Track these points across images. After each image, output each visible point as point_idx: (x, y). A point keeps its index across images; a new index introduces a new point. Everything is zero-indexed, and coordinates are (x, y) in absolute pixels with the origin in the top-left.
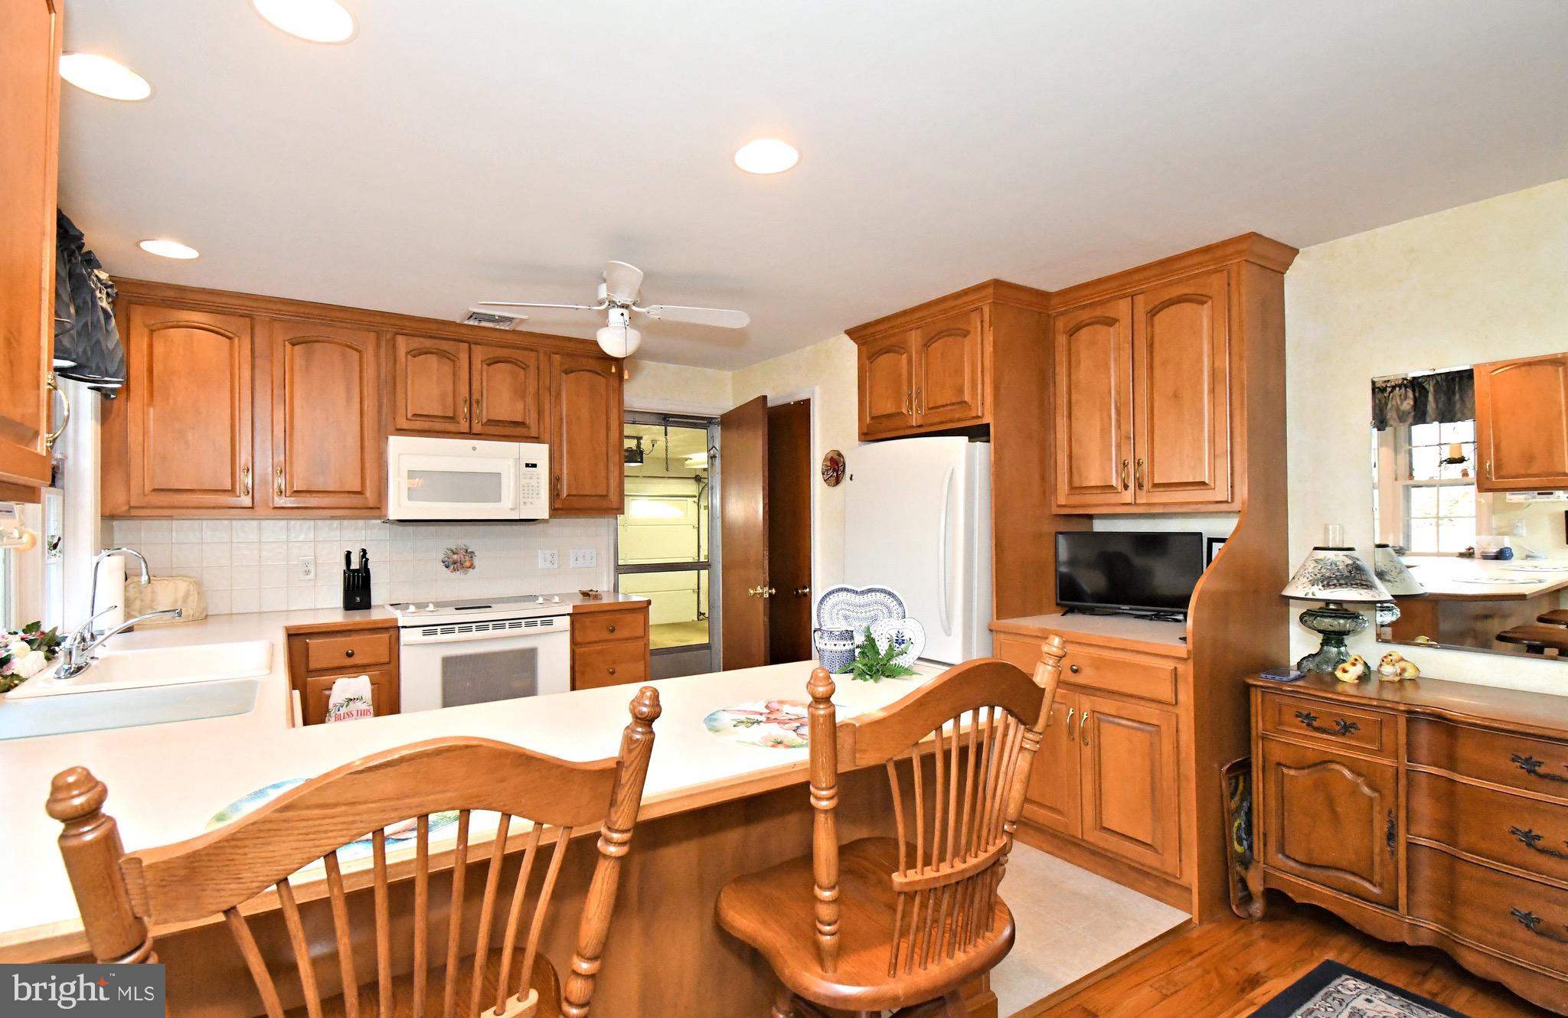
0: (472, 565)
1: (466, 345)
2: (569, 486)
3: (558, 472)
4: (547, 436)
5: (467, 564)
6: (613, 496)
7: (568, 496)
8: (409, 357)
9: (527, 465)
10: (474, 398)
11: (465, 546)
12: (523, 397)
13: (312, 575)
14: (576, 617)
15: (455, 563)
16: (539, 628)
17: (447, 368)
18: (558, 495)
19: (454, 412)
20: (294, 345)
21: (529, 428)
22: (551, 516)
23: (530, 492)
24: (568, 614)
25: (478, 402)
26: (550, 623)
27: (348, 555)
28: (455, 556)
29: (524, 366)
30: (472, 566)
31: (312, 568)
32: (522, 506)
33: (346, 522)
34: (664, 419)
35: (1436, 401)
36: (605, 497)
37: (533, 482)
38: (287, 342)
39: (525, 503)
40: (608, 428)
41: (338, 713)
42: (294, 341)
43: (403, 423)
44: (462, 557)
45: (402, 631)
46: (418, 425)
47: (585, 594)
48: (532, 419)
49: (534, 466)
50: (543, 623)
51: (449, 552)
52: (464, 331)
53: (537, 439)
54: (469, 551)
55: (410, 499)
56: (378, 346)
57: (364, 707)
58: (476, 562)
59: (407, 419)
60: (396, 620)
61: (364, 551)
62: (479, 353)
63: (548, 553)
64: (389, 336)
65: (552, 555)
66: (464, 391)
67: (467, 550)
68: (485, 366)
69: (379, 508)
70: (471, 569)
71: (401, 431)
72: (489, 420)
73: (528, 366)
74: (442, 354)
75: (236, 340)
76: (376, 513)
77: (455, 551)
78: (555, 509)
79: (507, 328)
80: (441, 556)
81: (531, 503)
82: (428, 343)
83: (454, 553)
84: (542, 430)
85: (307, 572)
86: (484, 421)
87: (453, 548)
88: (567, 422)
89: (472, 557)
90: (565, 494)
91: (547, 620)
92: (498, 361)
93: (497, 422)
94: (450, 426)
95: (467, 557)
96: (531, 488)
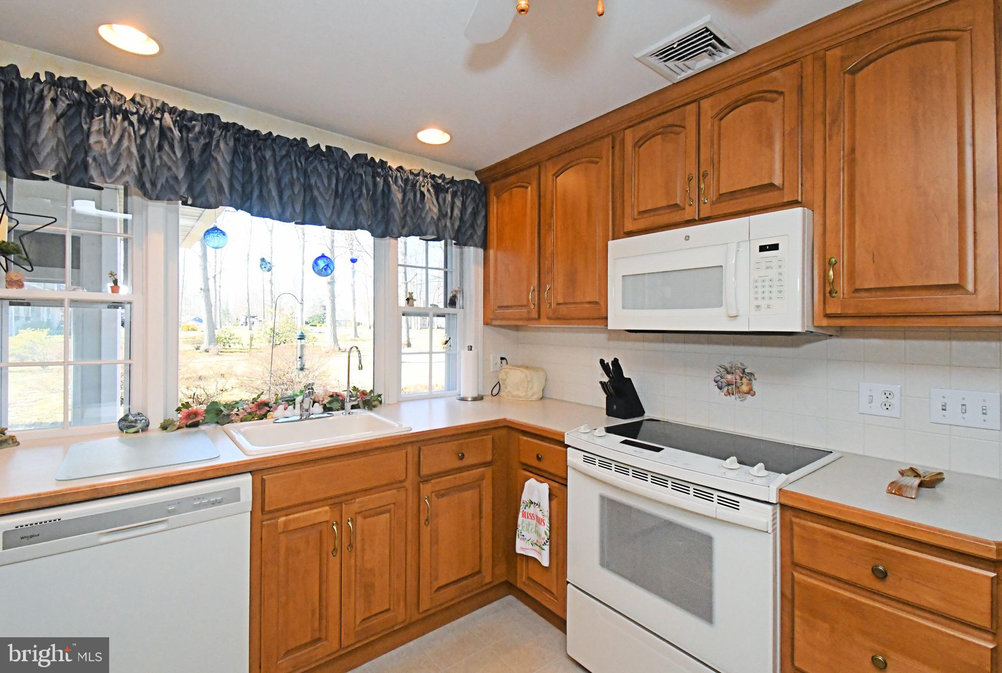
0: (751, 390)
1: (694, 105)
2: (855, 276)
3: (832, 255)
5: (745, 388)
8: (637, 148)
9: (763, 249)
10: (702, 170)
11: (741, 364)
15: (729, 384)
17: (673, 146)
19: (679, 199)
20: (556, 177)
21: (783, 189)
22: (819, 327)
23: (767, 289)
25: (708, 175)
26: (735, 506)
28: (729, 377)
30: (750, 392)
37: (773, 274)
39: (758, 307)
41: (525, 510)
43: (629, 226)
44: (738, 377)
45: (568, 449)
48: (787, 176)
49: (775, 247)
51: (722, 370)
54: (746, 371)
55: (626, 306)
57: (540, 515)
58: (756, 386)
59: (634, 220)
60: (564, 436)
61: (616, 361)
62: (709, 107)
65: (888, 395)
66: (690, 165)
67: (744, 372)
68: (718, 122)
70: (749, 396)
71: (622, 233)
72: (723, 195)
73: (785, 94)
74: (668, 132)
75: (529, 189)
77: (729, 369)
80: (713, 375)
81: (768, 307)
83: (728, 373)
86: (714, 197)
87: (728, 366)
89: (750, 380)
90: (846, 288)
91: (730, 500)
92: (735, 106)
93: (732, 194)
94: (676, 217)
95: (744, 380)
96: (767, 283)
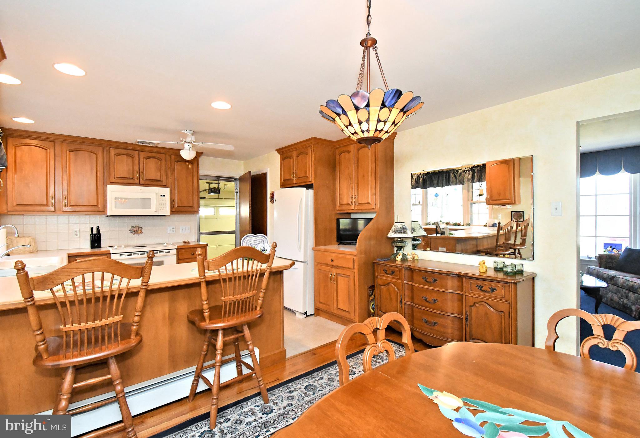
0: (141, 232)
1: (138, 152)
2: (178, 203)
3: (173, 198)
4: (170, 185)
5: (140, 232)
6: (195, 206)
7: (178, 207)
8: (115, 156)
9: (161, 196)
10: (141, 171)
11: (138, 225)
12: (160, 170)
13: (78, 236)
14: (179, 250)
15: (135, 231)
16: (164, 254)
17: (130, 160)
18: (174, 206)
19: (133, 177)
20: (70, 152)
21: (162, 182)
22: (170, 214)
23: (162, 205)
24: (176, 249)
25: (142, 173)
26: (169, 252)
27: (92, 228)
28: (135, 229)
29: (160, 159)
30: (141, 233)
31: (78, 234)
32: (159, 210)
33: (91, 216)
34: (218, 178)
35: (477, 175)
36: (192, 207)
37: (164, 202)
38: (67, 151)
39: (160, 209)
40: (193, 183)
42: (70, 150)
44: (137, 229)
45: (112, 255)
46: (119, 181)
47: (184, 242)
48: (163, 179)
49: (164, 196)
50: (166, 252)
51: (132, 227)
52: (136, 146)
53: (165, 186)
55: (115, 208)
56: (103, 151)
58: (143, 231)
59: (114, 179)
60: (110, 251)
61: (98, 227)
62: (142, 155)
63: (171, 228)
64: (107, 148)
65: (173, 229)
66: (137, 168)
67: (139, 227)
68: (145, 160)
69: (103, 211)
71: (112, 183)
72: (147, 179)
73: (162, 160)
74: (128, 155)
75: (48, 150)
76: (103, 213)
78: (172, 211)
79: (153, 146)
80: (129, 229)
81: (163, 209)
82: (123, 151)
83: (134, 228)
84: (167, 182)
85: (76, 235)
86: (145, 179)
87: (134, 226)
88: (177, 180)
89: (141, 229)
90: (176, 206)
91: (168, 251)
92: (150, 158)
93: (150, 180)
94: (131, 181)
95: (139, 229)
96: (162, 204)
